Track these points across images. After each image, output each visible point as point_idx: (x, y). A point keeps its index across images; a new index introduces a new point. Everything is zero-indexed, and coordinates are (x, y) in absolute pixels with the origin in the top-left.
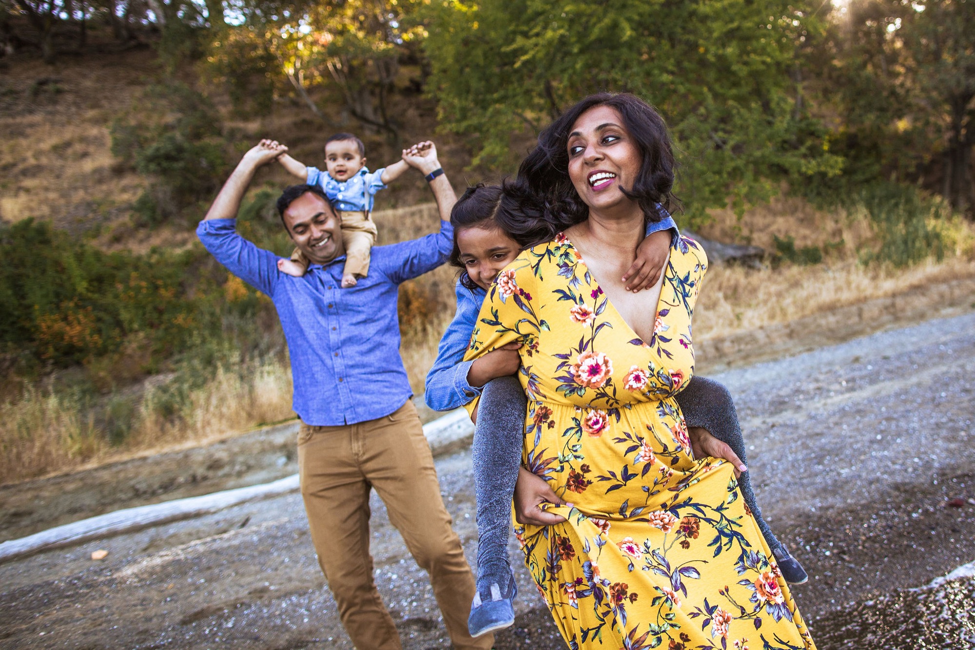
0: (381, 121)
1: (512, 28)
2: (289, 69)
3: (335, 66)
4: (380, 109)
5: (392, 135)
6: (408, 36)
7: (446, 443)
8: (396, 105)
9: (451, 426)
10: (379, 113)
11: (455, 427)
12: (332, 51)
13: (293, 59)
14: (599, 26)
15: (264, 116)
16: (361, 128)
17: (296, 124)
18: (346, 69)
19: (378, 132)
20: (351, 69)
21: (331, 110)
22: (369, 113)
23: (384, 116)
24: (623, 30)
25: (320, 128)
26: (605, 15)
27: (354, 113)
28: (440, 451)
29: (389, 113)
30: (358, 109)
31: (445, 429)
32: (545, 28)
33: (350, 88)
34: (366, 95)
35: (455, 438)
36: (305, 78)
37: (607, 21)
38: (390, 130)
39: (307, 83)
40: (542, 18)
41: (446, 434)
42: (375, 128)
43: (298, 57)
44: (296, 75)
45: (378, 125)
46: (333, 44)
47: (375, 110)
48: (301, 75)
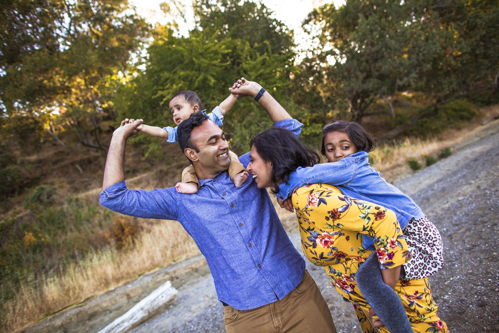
0: (97, 145)
1: (155, 88)
2: (47, 127)
3: (70, 123)
4: (97, 140)
5: (104, 152)
6: (105, 106)
7: (156, 308)
8: (104, 138)
9: (158, 297)
10: (96, 143)
11: (160, 297)
12: (67, 115)
13: (48, 122)
14: (198, 80)
15: (38, 152)
16: (88, 151)
17: (56, 154)
18: (76, 123)
19: (97, 151)
20: (79, 123)
21: (73, 145)
22: (91, 143)
23: (99, 143)
24: (210, 81)
25: (68, 154)
26: (200, 74)
27: (83, 144)
28: (153, 313)
29: (101, 143)
30: (86, 142)
31: (155, 300)
32: (172, 85)
33: (80, 132)
34: (89, 135)
35: (161, 304)
36: (56, 130)
37: (201, 77)
38: (103, 150)
39: (57, 132)
40: (169, 80)
41: (156, 303)
42: (95, 149)
43: (51, 120)
44: (51, 129)
45: (96, 148)
46: (67, 112)
47: (94, 142)
48: (53, 129)
